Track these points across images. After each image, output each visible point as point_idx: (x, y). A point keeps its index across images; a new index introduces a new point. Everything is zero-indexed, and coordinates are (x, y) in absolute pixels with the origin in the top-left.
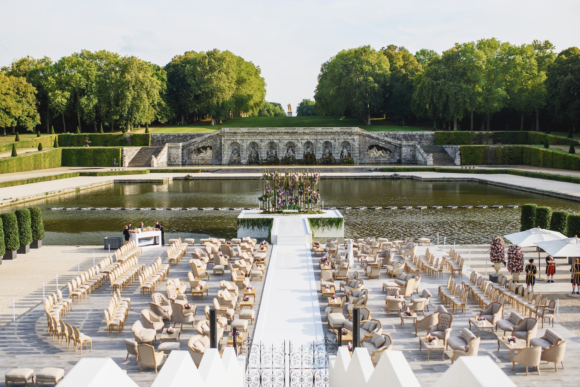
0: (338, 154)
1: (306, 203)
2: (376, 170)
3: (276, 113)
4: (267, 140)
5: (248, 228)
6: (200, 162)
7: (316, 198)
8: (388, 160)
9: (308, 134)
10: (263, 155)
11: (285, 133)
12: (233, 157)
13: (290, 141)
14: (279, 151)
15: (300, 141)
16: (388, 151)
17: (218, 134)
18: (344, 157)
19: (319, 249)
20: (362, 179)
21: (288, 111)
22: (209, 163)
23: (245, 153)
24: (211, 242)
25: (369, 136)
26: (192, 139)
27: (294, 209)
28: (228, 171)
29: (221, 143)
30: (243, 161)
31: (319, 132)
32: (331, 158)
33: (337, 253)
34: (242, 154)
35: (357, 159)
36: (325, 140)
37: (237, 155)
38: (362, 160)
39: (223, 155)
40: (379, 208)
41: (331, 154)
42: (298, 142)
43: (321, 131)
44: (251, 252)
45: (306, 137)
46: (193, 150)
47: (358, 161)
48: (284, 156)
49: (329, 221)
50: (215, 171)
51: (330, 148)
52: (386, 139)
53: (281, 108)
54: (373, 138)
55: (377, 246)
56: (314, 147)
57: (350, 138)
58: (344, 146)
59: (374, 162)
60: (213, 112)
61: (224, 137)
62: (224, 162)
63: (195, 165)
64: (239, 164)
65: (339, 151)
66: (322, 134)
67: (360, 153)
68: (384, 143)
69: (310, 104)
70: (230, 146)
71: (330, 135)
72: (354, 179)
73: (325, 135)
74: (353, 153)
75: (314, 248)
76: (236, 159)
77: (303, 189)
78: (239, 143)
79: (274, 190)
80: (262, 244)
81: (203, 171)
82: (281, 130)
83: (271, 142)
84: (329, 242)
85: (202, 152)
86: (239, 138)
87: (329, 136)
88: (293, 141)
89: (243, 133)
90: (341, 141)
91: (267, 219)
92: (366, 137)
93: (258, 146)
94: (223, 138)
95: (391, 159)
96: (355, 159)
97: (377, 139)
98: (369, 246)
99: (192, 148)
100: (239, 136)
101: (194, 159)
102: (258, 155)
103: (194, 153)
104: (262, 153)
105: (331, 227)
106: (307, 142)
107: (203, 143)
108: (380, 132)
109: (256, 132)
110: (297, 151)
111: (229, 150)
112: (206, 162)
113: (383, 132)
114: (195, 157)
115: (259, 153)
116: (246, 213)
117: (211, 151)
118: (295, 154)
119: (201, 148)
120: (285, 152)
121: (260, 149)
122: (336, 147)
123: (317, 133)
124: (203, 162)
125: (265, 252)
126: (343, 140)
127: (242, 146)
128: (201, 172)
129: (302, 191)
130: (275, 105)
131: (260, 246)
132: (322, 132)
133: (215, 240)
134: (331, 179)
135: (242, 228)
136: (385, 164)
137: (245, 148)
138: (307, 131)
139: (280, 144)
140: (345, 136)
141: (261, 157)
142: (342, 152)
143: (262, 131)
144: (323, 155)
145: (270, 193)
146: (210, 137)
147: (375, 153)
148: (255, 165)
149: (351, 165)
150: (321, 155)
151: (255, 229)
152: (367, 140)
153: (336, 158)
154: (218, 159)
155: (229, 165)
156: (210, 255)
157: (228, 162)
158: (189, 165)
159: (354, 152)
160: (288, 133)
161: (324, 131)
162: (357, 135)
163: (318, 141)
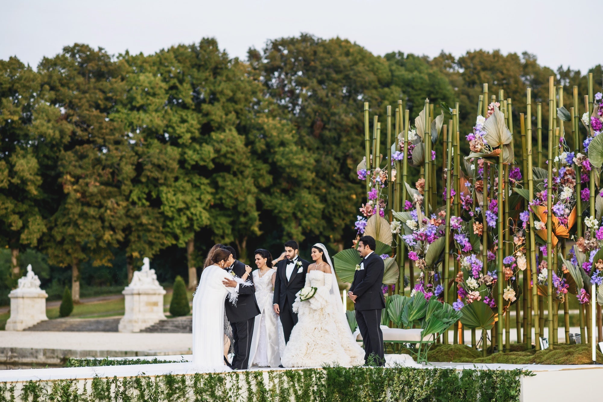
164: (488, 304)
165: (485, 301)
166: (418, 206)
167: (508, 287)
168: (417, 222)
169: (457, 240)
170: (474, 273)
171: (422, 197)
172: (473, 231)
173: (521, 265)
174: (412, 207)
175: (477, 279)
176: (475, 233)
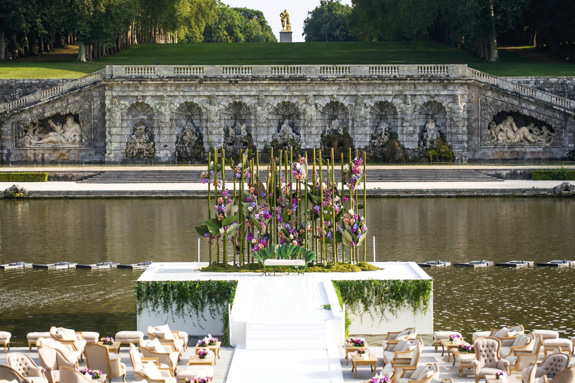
0: (412, 134)
1: (327, 242)
2: (513, 175)
3: (249, 37)
4: (226, 99)
5: (166, 307)
6: (46, 155)
7: (355, 228)
8: (545, 152)
9: (333, 82)
10: (214, 138)
11: (272, 79)
12: (135, 143)
13: (287, 100)
14: (256, 127)
15: (311, 100)
16: (544, 128)
17: (95, 83)
18: (428, 143)
19: (365, 357)
20: (478, 197)
21: (281, 29)
22: (72, 157)
23: (166, 131)
24: (58, 338)
25: (495, 88)
26: (27, 94)
27: (294, 257)
28: (120, 177)
29: (103, 105)
30: (162, 154)
31: (362, 78)
32: (394, 146)
33: (415, 365)
34: (159, 134)
35: (463, 148)
36: (377, 99)
37: (145, 137)
38: (475, 151)
39: (108, 138)
40: (525, 264)
41: (393, 136)
42: (306, 103)
43: (368, 74)
44: (171, 364)
45: (329, 91)
46: (28, 123)
47: (465, 153)
48: (271, 140)
49: (392, 290)
50: (85, 178)
51: (390, 119)
52: (539, 95)
53: (263, 23)
54: (505, 93)
55: (531, 347)
56: (350, 117)
57: (445, 93)
58: (427, 115)
59: (507, 156)
60: (84, 28)
61: (111, 89)
62: (112, 155)
63: (35, 162)
64: (152, 159)
65: (415, 127)
66: (369, 81)
67: (470, 133)
68: (533, 108)
69: (339, 12)
70: (128, 114)
71: (392, 85)
72: (456, 197)
73: (379, 85)
74: (452, 134)
75: (350, 355)
76: (144, 146)
77: (319, 204)
78: (152, 105)
79: (241, 206)
80: (203, 345)
81: (55, 178)
82: (262, 72)
83: (235, 103)
84: (394, 338)
85: (52, 130)
86: (150, 92)
87: (390, 88)
88: (294, 101)
89: (161, 78)
90: (421, 101)
91: (219, 283)
92: (486, 90)
93: (201, 114)
94: (108, 93)
95: (554, 150)
96: (457, 149)
97: (517, 95)
98: (505, 351)
99: (25, 120)
100: (151, 88)
101: (31, 149)
102: (201, 137)
103: (31, 131)
104: (211, 133)
105: (397, 305)
106: (332, 103)
107: (57, 105)
108: (522, 79)
109: (197, 77)
110: (304, 127)
111: (125, 124)
112: (62, 155)
113: (532, 79)
114: (34, 142)
115: (204, 132)
116: (160, 271)
117: (76, 127)
118: (298, 134)
119: (49, 118)
120: (273, 130)
121: (207, 121)
122: (409, 118)
123: (357, 79)
124: (55, 156)
125: (209, 364)
126: (426, 99)
127: (160, 114)
128: (49, 180)
129: (317, 208)
130: (248, 14)
131: (197, 350)
132: (371, 78)
133: (68, 334)
134: (393, 197)
135: (151, 308)
136: (537, 161)
137: (168, 119)
138: (331, 75)
139: (259, 108)
140: (431, 88)
141: (209, 143)
142: (424, 130)
143: (213, 74)
144: (373, 137)
145: (229, 213)
146: (74, 89)
147: (511, 134)
148: (193, 164)
149: (446, 164)
150: (368, 139)
151: (186, 312)
152: (490, 100)
153: (406, 146)
154: (95, 147)
155: (124, 162)
156: (53, 372)
157: (121, 156)
158: (17, 163)
159: (454, 130)
160: (280, 78)
161: (376, 73)
162: (462, 84)
163: (359, 101)
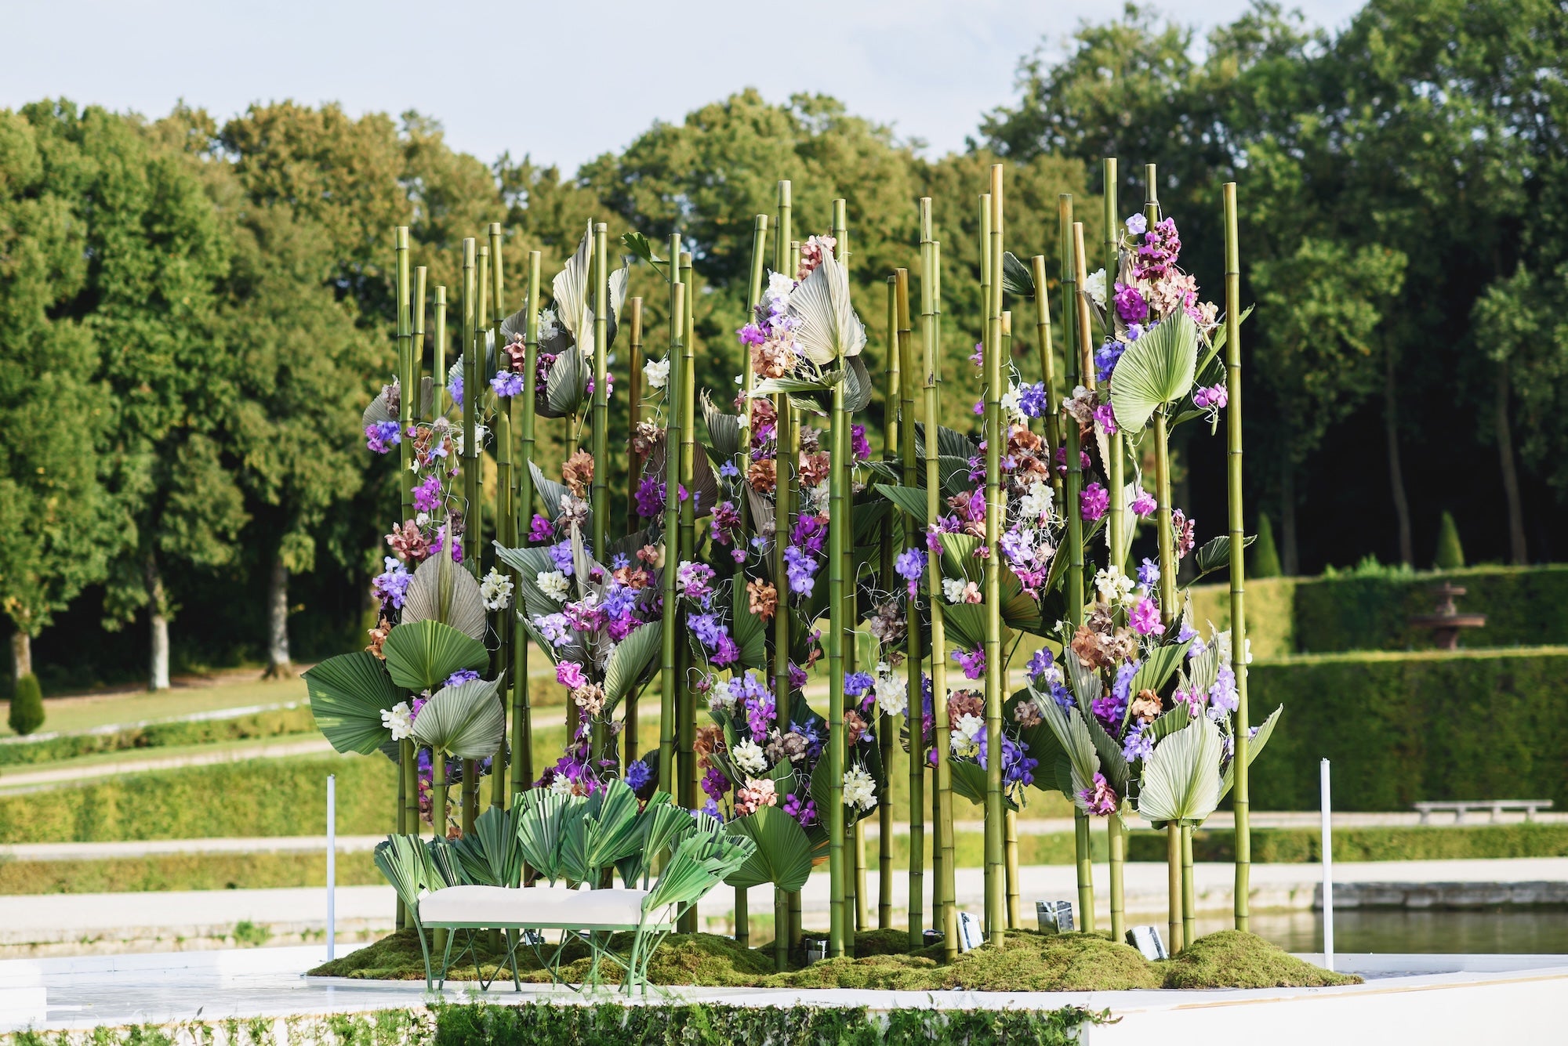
164: (797, 818)
165: (787, 808)
166: (574, 530)
167: (856, 768)
168: (572, 578)
169: (695, 632)
170: (753, 727)
171: (583, 505)
172: (749, 605)
173: (888, 701)
174: (555, 533)
175: (764, 743)
176: (753, 610)
